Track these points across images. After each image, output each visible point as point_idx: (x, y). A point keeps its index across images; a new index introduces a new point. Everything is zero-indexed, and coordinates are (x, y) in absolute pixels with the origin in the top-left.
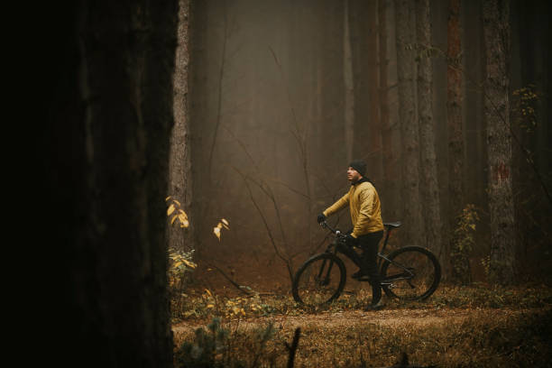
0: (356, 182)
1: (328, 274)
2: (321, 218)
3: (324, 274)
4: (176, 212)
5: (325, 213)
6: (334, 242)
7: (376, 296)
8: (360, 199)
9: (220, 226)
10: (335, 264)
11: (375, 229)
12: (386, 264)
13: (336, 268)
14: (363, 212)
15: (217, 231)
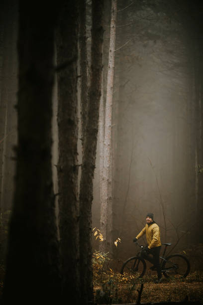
0: (150, 224)
1: (137, 267)
2: (135, 240)
3: (136, 267)
4: (98, 234)
5: (137, 238)
6: (140, 252)
7: (160, 276)
8: (152, 232)
9: (117, 241)
10: (141, 261)
11: (159, 245)
12: (165, 263)
13: (141, 263)
14: (155, 238)
15: (116, 243)
